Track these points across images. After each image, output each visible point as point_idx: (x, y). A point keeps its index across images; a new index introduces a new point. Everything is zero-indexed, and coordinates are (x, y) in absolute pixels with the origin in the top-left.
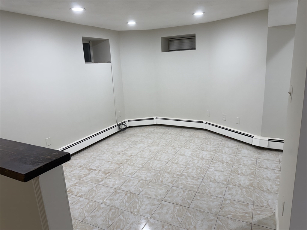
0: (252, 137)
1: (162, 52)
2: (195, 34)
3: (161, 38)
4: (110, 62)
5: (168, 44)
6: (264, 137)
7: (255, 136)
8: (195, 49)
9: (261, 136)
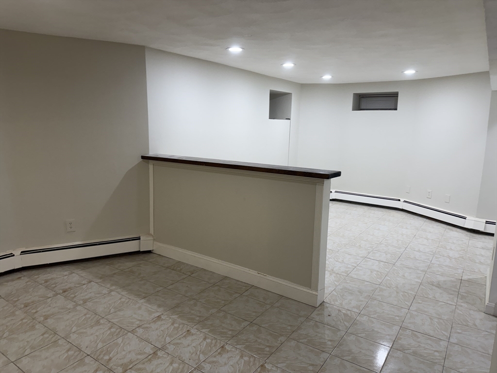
0: (465, 218)
1: (353, 110)
2: (398, 92)
3: (354, 94)
4: (289, 119)
5: (360, 101)
6: (480, 218)
7: (468, 217)
8: (396, 109)
9: (477, 217)
